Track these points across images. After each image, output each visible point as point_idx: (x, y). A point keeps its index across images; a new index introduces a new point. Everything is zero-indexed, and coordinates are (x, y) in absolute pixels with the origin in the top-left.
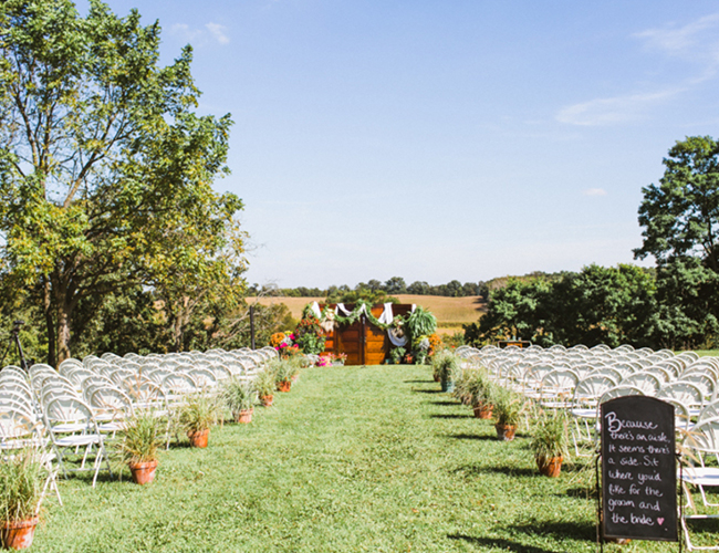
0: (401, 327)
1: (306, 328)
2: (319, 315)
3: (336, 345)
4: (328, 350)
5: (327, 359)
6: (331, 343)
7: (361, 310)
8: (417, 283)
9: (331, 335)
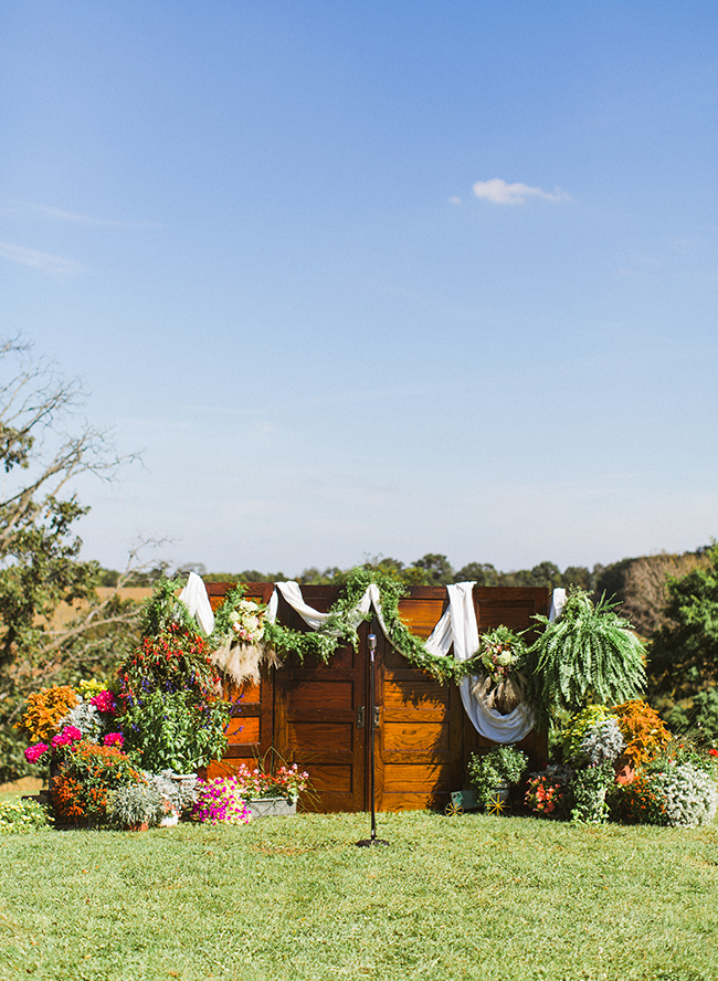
0: (510, 672)
1: (158, 669)
2: (208, 622)
3: (268, 734)
4: (236, 753)
5: (233, 790)
6: (249, 729)
7: (363, 606)
8: (473, 565)
9: (253, 698)
